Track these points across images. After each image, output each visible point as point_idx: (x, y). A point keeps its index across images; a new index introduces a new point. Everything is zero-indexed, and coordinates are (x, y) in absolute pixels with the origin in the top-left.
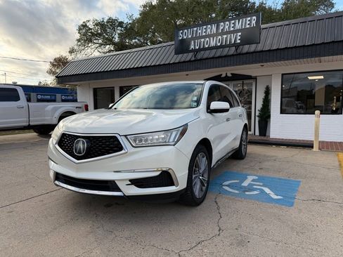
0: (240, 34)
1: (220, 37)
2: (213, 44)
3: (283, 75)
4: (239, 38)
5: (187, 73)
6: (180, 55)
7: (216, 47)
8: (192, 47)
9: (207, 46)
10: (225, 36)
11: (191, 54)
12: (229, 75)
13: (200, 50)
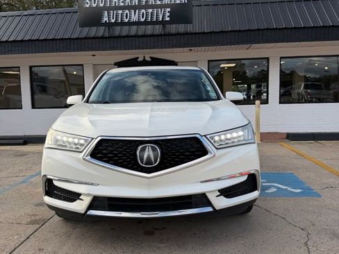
0: (169, 10)
1: (143, 11)
2: (134, 18)
3: (209, 61)
4: (168, 14)
5: (94, 53)
6: (86, 29)
7: (138, 23)
8: (105, 19)
9: (126, 21)
10: (150, 11)
11: (102, 28)
12: (148, 59)
13: (116, 24)
